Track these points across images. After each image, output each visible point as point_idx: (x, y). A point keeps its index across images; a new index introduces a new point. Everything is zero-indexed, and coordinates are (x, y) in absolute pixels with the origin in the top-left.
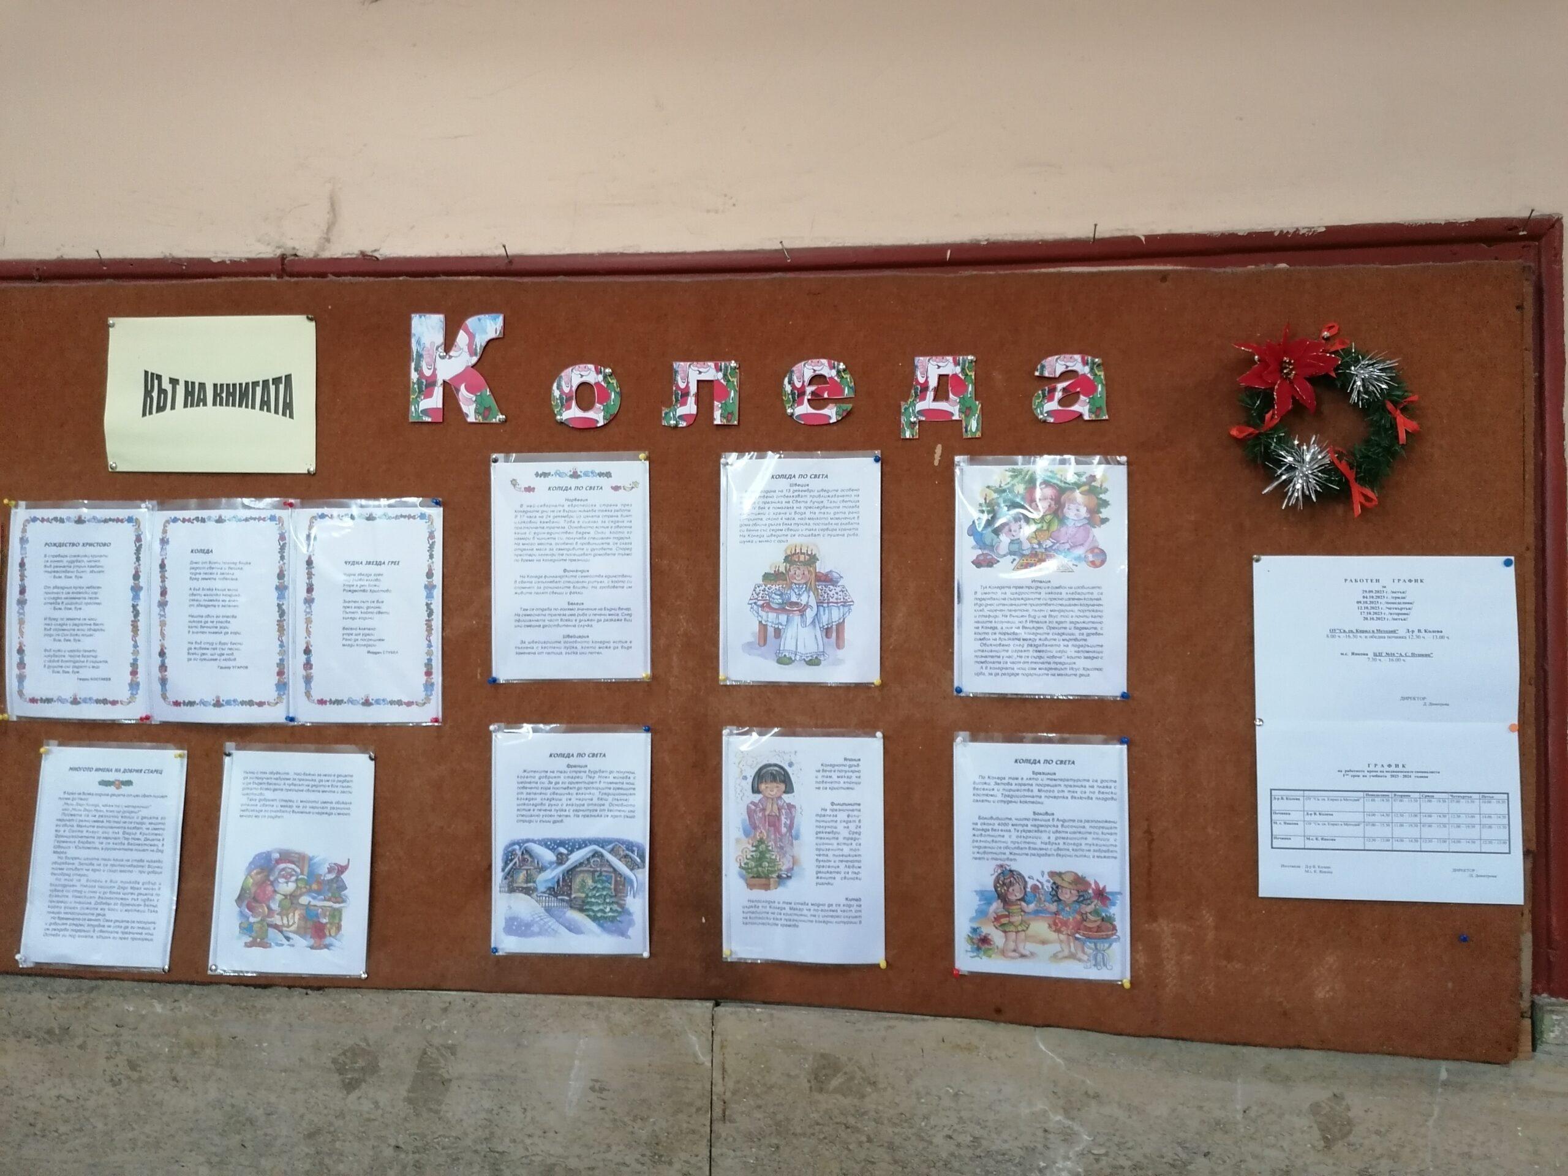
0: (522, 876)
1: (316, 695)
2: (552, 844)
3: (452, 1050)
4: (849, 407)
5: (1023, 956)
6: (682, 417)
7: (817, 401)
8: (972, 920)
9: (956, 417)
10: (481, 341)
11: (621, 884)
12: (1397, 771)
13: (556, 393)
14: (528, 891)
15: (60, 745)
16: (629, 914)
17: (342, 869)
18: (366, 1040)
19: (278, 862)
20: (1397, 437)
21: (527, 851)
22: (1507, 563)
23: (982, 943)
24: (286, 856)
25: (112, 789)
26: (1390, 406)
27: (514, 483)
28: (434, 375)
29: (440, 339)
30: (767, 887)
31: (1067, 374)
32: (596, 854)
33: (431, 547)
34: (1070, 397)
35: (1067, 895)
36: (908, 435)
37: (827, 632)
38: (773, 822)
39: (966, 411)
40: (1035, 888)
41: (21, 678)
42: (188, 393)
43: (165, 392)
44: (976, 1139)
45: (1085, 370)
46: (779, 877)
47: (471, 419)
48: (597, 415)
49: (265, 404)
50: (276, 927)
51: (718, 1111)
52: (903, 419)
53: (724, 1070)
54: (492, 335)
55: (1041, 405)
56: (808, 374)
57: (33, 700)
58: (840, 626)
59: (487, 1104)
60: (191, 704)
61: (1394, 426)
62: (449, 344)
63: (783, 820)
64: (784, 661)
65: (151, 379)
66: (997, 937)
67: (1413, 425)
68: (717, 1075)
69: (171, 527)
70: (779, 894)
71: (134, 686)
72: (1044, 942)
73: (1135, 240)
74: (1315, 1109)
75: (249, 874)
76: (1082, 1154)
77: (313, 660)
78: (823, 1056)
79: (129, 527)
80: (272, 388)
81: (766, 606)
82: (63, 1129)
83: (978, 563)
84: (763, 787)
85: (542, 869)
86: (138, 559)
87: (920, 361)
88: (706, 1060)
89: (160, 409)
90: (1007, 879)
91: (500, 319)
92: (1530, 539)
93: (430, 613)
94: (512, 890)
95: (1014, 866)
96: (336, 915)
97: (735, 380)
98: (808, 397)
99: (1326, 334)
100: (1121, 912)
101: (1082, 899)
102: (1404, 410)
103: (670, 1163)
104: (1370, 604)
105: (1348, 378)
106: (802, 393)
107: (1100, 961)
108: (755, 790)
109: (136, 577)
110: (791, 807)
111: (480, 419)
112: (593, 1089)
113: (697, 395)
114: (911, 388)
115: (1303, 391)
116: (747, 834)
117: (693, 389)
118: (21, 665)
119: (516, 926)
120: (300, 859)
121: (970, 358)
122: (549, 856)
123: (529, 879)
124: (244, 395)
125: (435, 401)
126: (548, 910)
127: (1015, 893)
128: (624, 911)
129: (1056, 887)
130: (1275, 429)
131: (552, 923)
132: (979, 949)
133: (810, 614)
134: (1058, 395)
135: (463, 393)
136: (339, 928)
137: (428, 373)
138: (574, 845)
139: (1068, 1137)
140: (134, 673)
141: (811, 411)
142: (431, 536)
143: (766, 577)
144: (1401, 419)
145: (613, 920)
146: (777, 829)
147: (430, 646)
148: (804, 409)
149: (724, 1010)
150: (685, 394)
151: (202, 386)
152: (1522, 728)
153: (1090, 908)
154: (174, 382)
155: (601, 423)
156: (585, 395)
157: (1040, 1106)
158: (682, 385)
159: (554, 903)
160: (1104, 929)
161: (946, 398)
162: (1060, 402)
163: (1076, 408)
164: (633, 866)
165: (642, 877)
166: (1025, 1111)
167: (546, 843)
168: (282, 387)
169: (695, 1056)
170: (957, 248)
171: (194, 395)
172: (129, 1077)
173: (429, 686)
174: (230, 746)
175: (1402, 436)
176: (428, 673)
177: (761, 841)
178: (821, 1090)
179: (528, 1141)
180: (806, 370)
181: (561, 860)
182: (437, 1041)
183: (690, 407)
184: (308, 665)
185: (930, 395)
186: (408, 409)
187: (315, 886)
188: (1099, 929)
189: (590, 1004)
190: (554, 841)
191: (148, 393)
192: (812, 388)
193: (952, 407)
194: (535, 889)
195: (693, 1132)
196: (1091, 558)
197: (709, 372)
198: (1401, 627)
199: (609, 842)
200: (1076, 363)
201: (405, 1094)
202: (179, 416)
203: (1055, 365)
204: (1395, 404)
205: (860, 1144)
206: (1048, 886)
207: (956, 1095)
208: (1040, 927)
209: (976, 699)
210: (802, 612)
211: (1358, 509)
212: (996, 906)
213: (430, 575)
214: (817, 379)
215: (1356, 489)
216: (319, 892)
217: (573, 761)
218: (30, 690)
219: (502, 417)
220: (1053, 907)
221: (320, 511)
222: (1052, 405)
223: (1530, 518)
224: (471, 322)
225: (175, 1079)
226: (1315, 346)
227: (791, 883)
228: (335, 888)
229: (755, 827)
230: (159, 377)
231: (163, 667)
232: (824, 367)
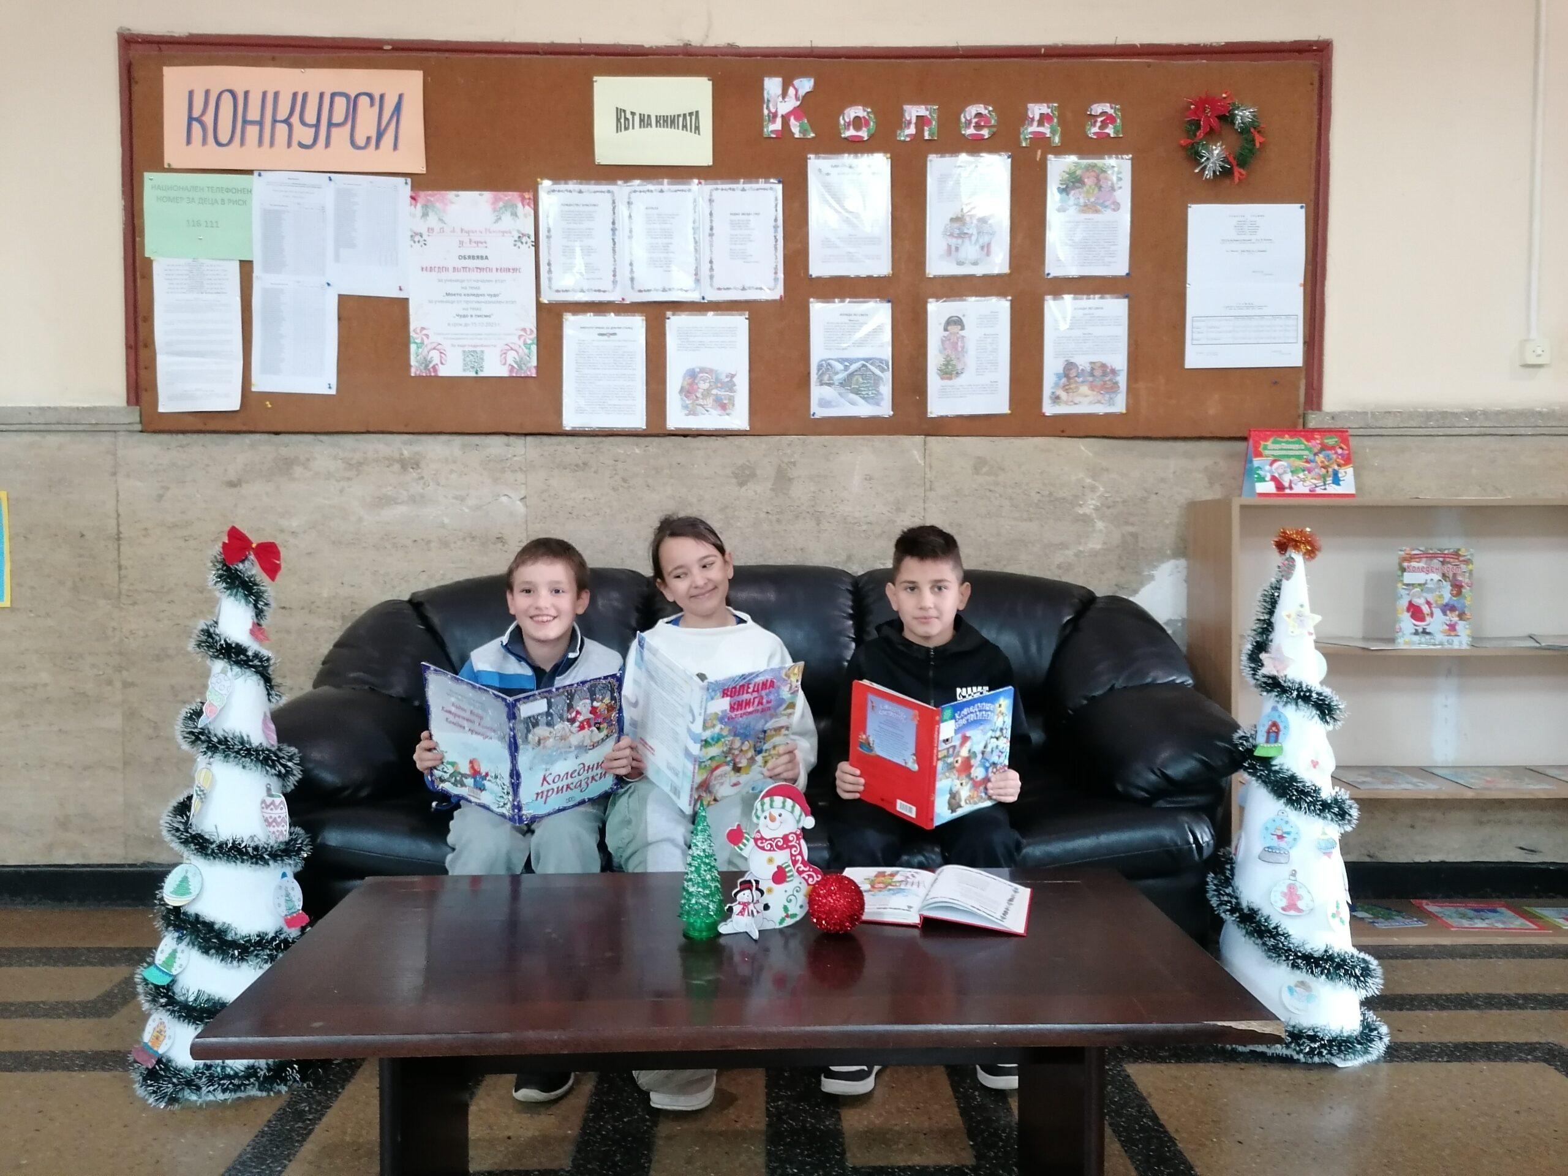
0: (826, 378)
1: (716, 285)
2: (841, 361)
3: (794, 464)
4: (994, 129)
5: (1076, 404)
6: (907, 136)
7: (978, 127)
8: (1052, 388)
9: (1048, 136)
10: (802, 93)
11: (877, 380)
12: (1250, 306)
13: (842, 122)
14: (829, 385)
15: (573, 315)
16: (881, 394)
17: (733, 376)
18: (749, 461)
19: (699, 373)
20: (1255, 145)
21: (829, 364)
22: (1302, 207)
23: (1056, 399)
24: (702, 370)
25: (605, 338)
26: (1252, 130)
27: (820, 170)
28: (776, 111)
29: (779, 91)
30: (950, 379)
31: (1103, 113)
32: (864, 366)
33: (776, 205)
34: (1104, 125)
35: (1098, 373)
36: (1024, 145)
37: (982, 248)
38: (955, 346)
39: (1053, 132)
40: (1083, 370)
41: (550, 279)
42: (642, 120)
43: (628, 119)
44: (1051, 494)
45: (1111, 112)
46: (957, 373)
47: (797, 135)
48: (864, 134)
49: (684, 127)
50: (701, 405)
51: (928, 485)
52: (1022, 137)
53: (931, 467)
54: (809, 90)
55: (1090, 129)
56: (974, 112)
57: (558, 291)
58: (989, 245)
59: (812, 489)
60: (649, 291)
61: (1253, 140)
62: (784, 94)
63: (960, 344)
64: (960, 263)
65: (620, 112)
66: (1063, 395)
67: (1262, 140)
68: (927, 470)
69: (633, 195)
70: (957, 382)
71: (615, 282)
72: (1086, 396)
73: (1134, 46)
74: (1206, 469)
75: (684, 380)
76: (1099, 497)
77: (714, 267)
78: (979, 458)
79: (608, 196)
80: (688, 118)
81: (952, 235)
82: (588, 514)
83: (1059, 210)
84: (949, 328)
85: (837, 373)
86: (614, 213)
87: (1030, 106)
88: (921, 462)
89: (626, 129)
90: (1069, 366)
91: (812, 81)
92: (1312, 197)
93: (776, 241)
94: (822, 384)
95: (1072, 360)
96: (731, 399)
97: (935, 116)
98: (973, 124)
99: (1224, 95)
100: (1122, 380)
101: (1105, 374)
102: (1259, 132)
103: (905, 512)
104: (1240, 227)
105: (1234, 116)
106: (970, 122)
107: (1111, 402)
108: (946, 330)
109: (613, 223)
110: (963, 337)
111: (802, 136)
112: (866, 479)
113: (916, 124)
114: (1024, 119)
115: (1214, 122)
116: (940, 352)
117: (914, 120)
118: (550, 271)
119: (824, 403)
120: (710, 371)
121: (1056, 105)
122: (839, 367)
123: (830, 378)
124: (672, 122)
125: (777, 125)
126: (840, 394)
127: (1073, 373)
128: (879, 393)
129: (1093, 369)
130: (1201, 140)
131: (842, 400)
132: (1054, 402)
133: (974, 238)
134: (1098, 124)
135: (792, 121)
136: (733, 405)
137: (773, 110)
138: (852, 361)
139: (1093, 489)
140: (614, 275)
141: (975, 132)
142: (776, 199)
143: (952, 220)
144: (1257, 136)
145: (873, 398)
146: (956, 349)
147: (776, 258)
148: (971, 131)
149: (929, 438)
150: (910, 122)
151: (649, 116)
152: (1305, 285)
153: (1107, 379)
154: (633, 114)
155: (866, 138)
156: (858, 123)
157: (1081, 475)
158: (908, 118)
159: (842, 390)
160: (1115, 386)
161: (1043, 126)
162: (1100, 128)
163: (1107, 131)
164: (883, 370)
165: (888, 376)
166: (1073, 478)
167: (838, 360)
168: (694, 117)
169: (916, 461)
170: (1047, 47)
171: (645, 121)
172: (622, 486)
173: (776, 280)
174: (669, 314)
175: (1258, 145)
176: (776, 273)
177: (948, 356)
178: (977, 474)
179: (834, 506)
180: (972, 110)
181: (846, 368)
182: (786, 460)
183: (912, 130)
184: (712, 269)
185: (1035, 124)
186: (763, 130)
187: (719, 385)
188: (1112, 388)
189: (864, 439)
190: (842, 359)
191: (618, 120)
192: (976, 120)
193: (1046, 130)
194: (833, 384)
195: (916, 496)
196: (1113, 207)
197: (922, 110)
198: (1253, 238)
199: (870, 359)
200: (1107, 108)
201: (770, 487)
202: (637, 133)
203: (1097, 109)
204: (1255, 128)
205: (996, 498)
206: (1089, 369)
207: (1042, 473)
208: (1084, 389)
209: (1056, 278)
210: (970, 240)
211: (1237, 180)
212: (1064, 380)
213: (776, 220)
214: (978, 115)
215: (1237, 170)
216: (721, 388)
217: (852, 318)
218: (555, 286)
219: (812, 135)
220: (1091, 379)
221: (715, 186)
222: (1096, 129)
223: (1313, 185)
224: (796, 82)
225: (648, 486)
226: (1220, 101)
227: (963, 376)
228: (730, 386)
229: (945, 349)
230: (624, 111)
231: (632, 271)
232: (981, 108)
